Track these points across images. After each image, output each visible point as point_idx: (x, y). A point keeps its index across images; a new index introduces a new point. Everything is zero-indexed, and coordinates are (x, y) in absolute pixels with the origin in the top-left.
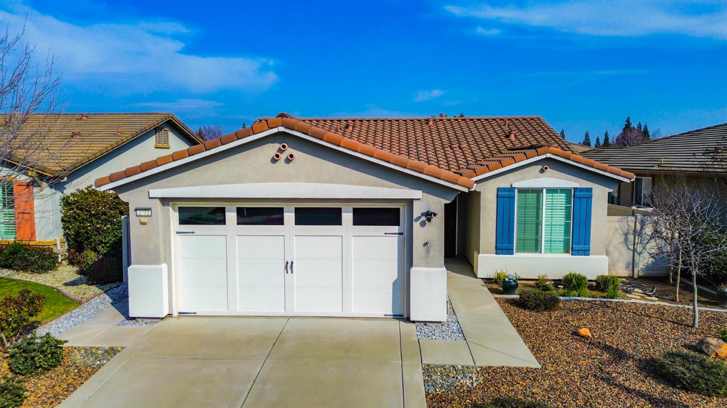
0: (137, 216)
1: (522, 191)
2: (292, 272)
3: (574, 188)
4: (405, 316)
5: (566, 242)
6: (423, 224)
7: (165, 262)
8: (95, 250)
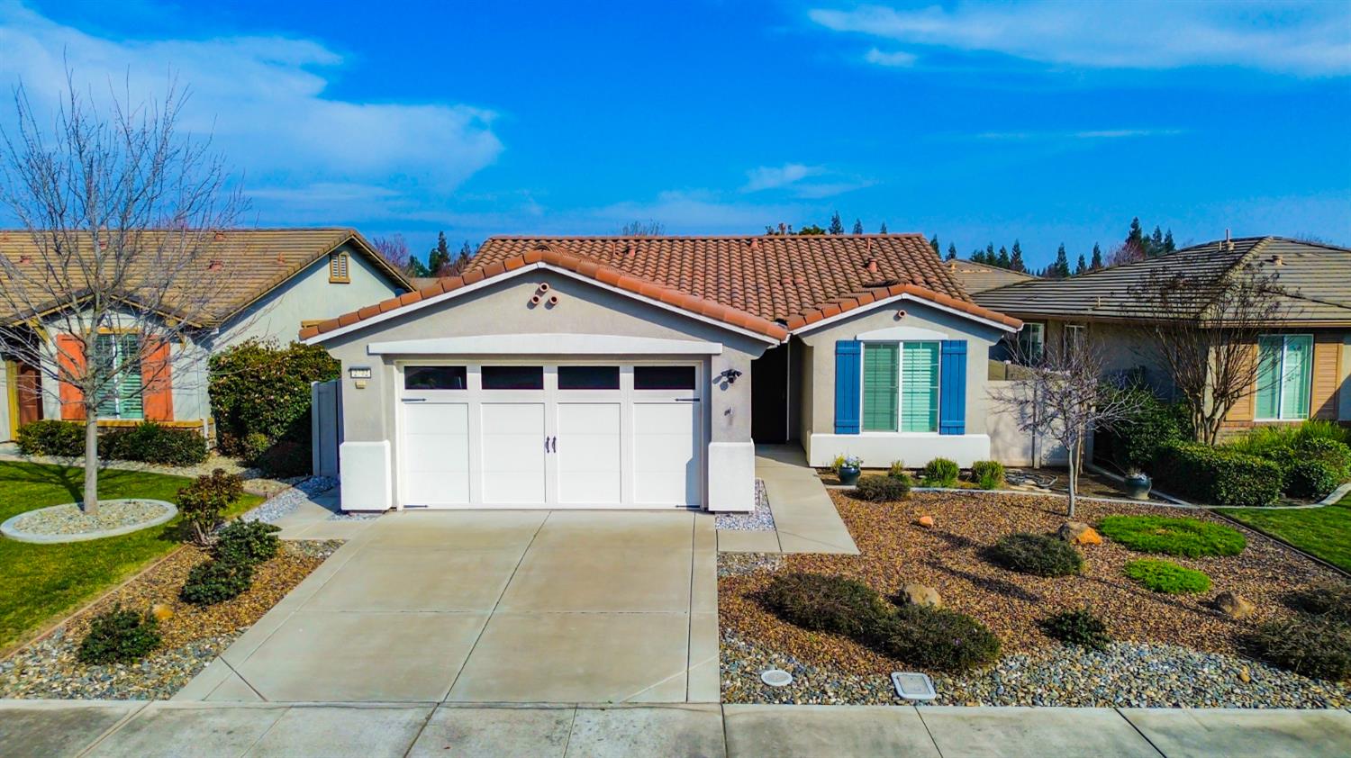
0: (351, 377)
1: (869, 345)
2: (554, 451)
3: (942, 341)
4: (703, 506)
5: (932, 415)
6: (724, 387)
7: (388, 438)
8: (266, 432)
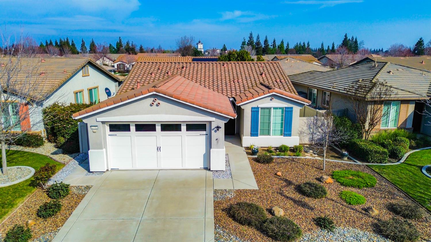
0: (91, 129)
1: (262, 108)
2: (160, 151)
3: (285, 107)
4: (209, 168)
5: (281, 130)
6: (216, 131)
7: (104, 148)
8: (63, 136)
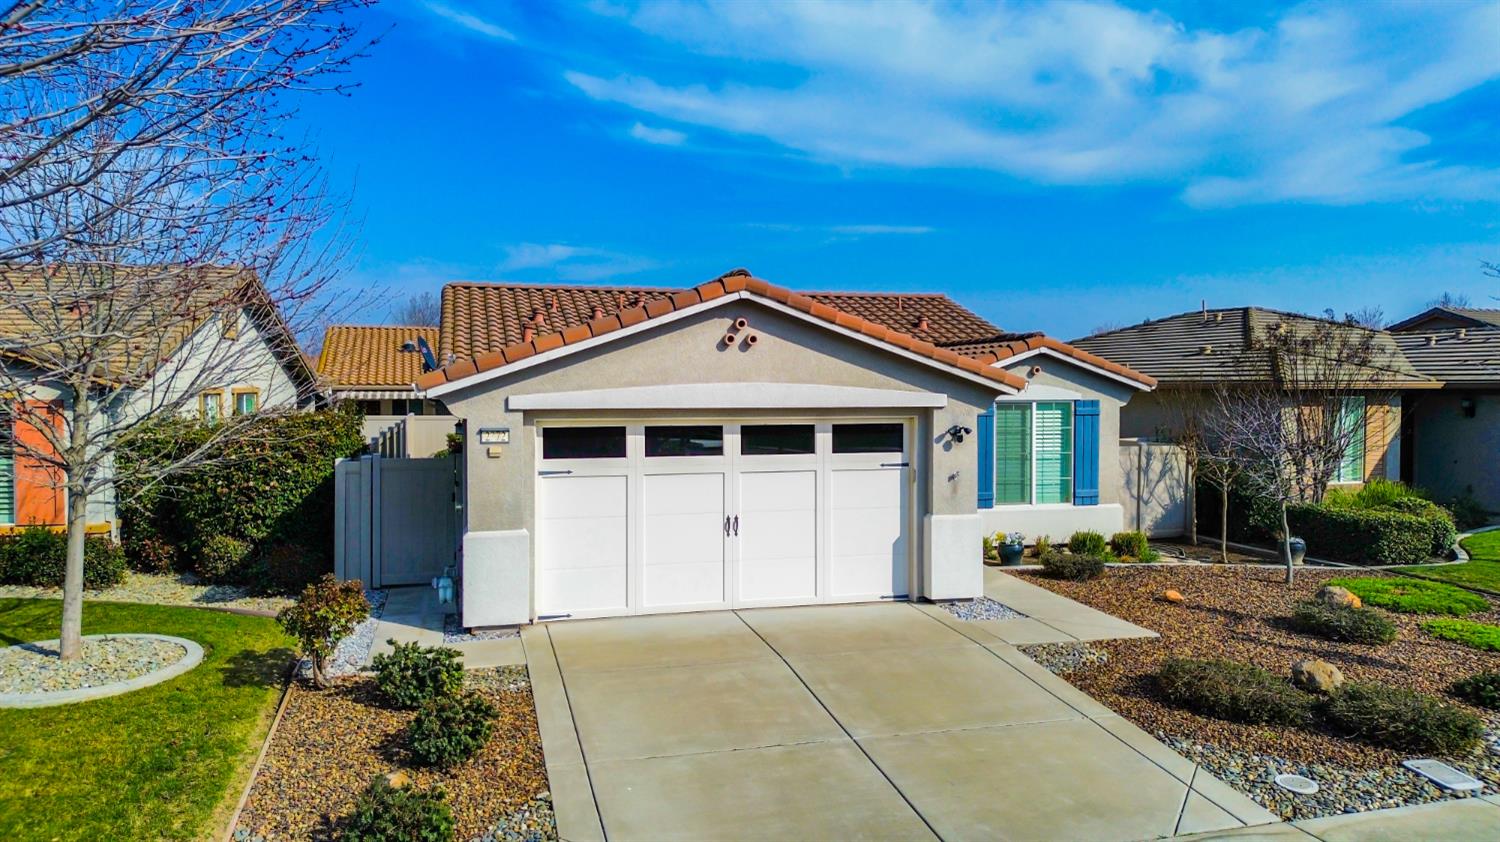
0: (481, 443)
1: (1001, 405)
2: (736, 534)
3: (1075, 401)
4: (915, 595)
5: (1064, 485)
6: (948, 447)
7: (525, 525)
8: (237, 533)
